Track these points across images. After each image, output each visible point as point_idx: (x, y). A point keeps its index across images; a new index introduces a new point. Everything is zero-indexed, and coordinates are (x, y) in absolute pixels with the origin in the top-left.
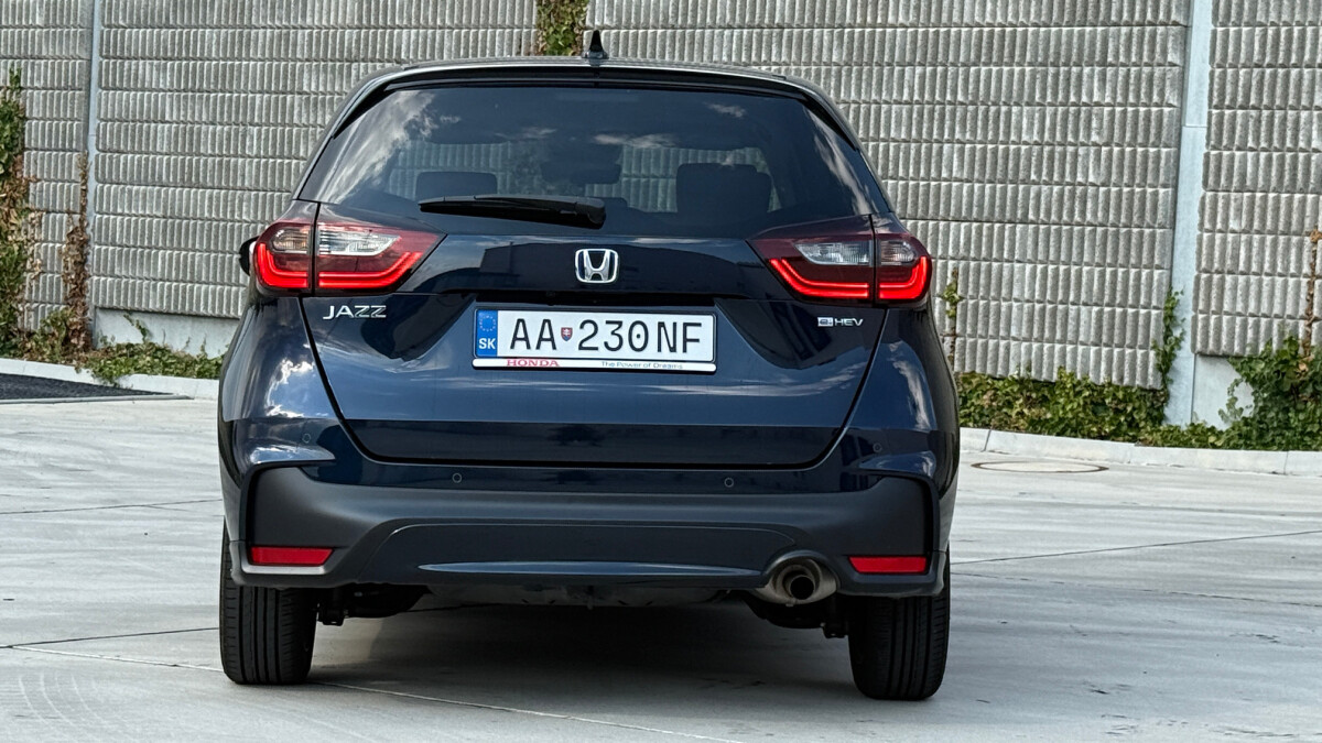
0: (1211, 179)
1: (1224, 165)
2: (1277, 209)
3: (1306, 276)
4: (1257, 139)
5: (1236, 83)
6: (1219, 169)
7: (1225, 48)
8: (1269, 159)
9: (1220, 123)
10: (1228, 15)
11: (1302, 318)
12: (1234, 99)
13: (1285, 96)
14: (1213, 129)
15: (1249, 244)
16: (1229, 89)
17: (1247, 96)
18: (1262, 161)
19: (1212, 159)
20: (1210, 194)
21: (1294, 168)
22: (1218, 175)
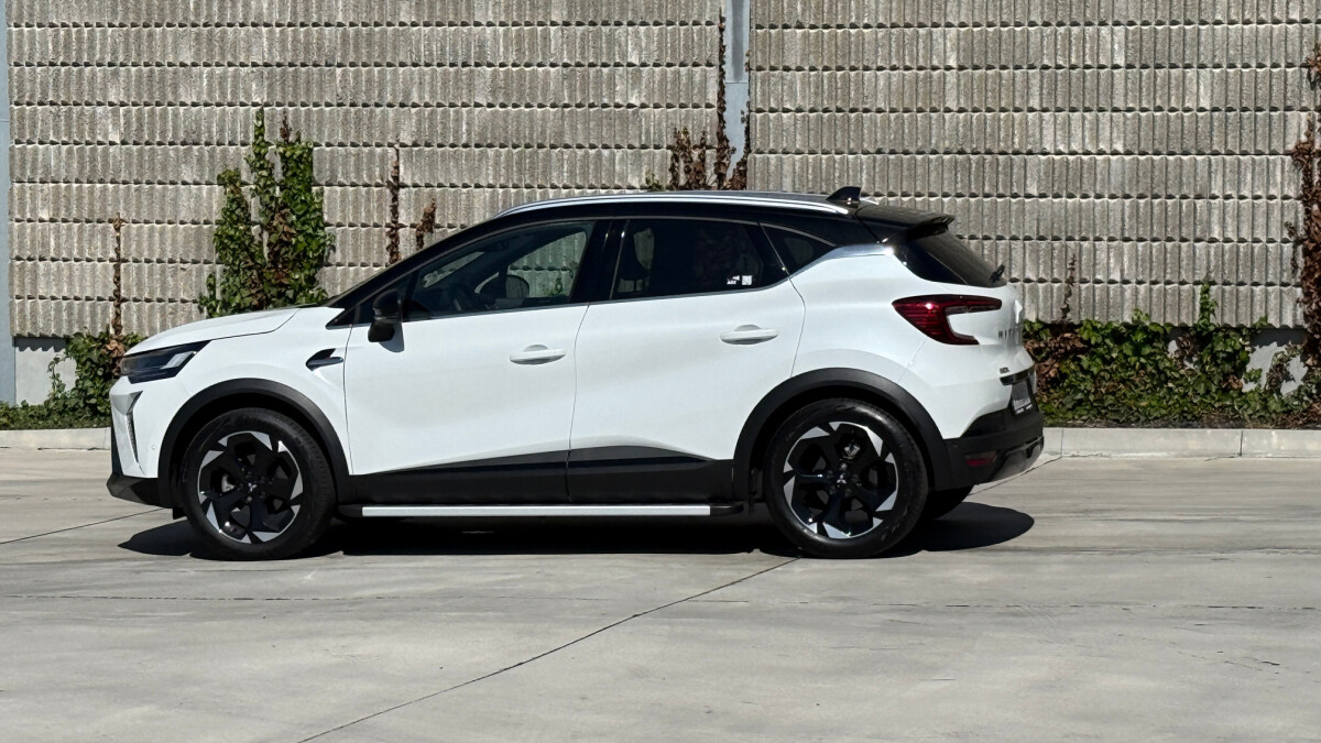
0: (17, 173)
1: (29, 158)
2: (80, 199)
3: (111, 260)
4: (57, 133)
5: (33, 81)
6: (23, 161)
7: (20, 47)
8: (70, 152)
9: (22, 118)
10: (20, 16)
11: (111, 299)
12: (32, 96)
13: (80, 93)
14: (16, 124)
15: (58, 231)
16: (28, 86)
17: (44, 93)
18: (64, 154)
19: (17, 152)
20: (17, 185)
21: (93, 160)
22: (23, 168)
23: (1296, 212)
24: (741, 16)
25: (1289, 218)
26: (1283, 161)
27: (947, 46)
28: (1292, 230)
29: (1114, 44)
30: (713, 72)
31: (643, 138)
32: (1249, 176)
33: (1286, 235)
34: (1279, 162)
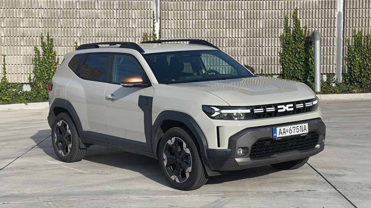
23: (281, 50)
24: (158, 8)
25: (279, 51)
26: (278, 39)
27: (205, 15)
28: (280, 53)
29: (242, 14)
30: (152, 20)
31: (136, 35)
32: (270, 42)
33: (279, 55)
34: (277, 39)
